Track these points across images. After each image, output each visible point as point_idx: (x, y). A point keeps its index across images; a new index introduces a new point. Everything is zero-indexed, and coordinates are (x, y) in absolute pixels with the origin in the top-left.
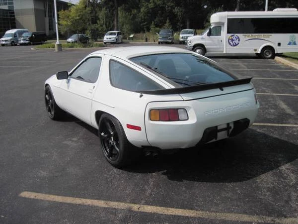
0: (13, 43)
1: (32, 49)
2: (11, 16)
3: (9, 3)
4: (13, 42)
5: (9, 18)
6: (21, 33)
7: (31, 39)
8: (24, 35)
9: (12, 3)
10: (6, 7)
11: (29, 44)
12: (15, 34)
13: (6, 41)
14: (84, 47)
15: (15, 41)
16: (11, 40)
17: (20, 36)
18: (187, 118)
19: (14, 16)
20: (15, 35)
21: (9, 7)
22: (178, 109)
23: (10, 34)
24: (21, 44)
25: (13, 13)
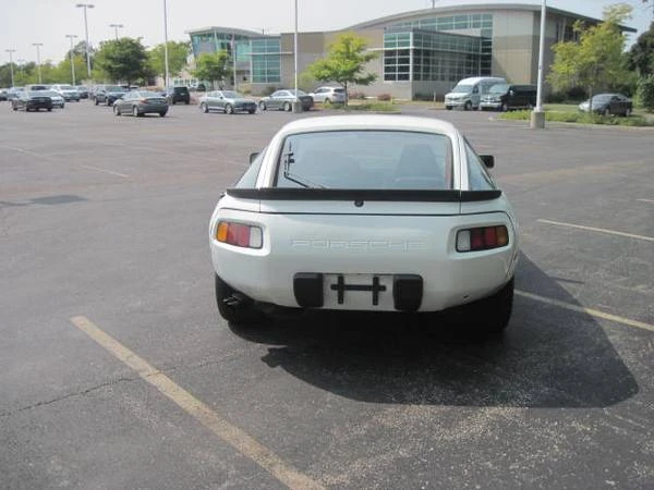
0: (469, 106)
1: (491, 118)
2: (484, 50)
3: (485, 24)
4: (469, 102)
5: (480, 53)
6: (487, 86)
7: (505, 99)
8: (493, 89)
9: (490, 24)
10: (476, 33)
11: (499, 109)
12: (476, 86)
13: (456, 99)
14: (598, 123)
15: (473, 101)
16: (465, 98)
17: (486, 92)
18: (259, 245)
19: (490, 50)
20: (475, 89)
21: (482, 31)
22: (250, 226)
23: (465, 86)
24: (485, 109)
25: (490, 43)
